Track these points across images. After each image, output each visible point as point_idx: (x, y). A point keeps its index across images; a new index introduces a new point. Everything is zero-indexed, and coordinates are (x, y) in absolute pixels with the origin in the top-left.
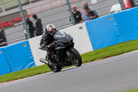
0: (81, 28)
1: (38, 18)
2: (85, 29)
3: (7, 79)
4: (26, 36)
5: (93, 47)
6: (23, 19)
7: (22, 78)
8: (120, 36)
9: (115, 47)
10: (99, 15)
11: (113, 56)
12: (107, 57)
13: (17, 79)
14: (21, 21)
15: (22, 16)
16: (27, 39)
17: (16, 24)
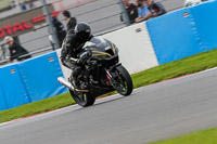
0: (139, 31)
1: (72, 16)
2: (145, 32)
3: (23, 113)
4: (53, 45)
5: (158, 59)
6: (47, 18)
7: (47, 111)
8: (199, 41)
9: (192, 59)
10: (166, 9)
11: (190, 73)
12: (180, 75)
13: (39, 113)
14: (44, 21)
15: (45, 13)
16: (54, 49)
17: (36, 27)
